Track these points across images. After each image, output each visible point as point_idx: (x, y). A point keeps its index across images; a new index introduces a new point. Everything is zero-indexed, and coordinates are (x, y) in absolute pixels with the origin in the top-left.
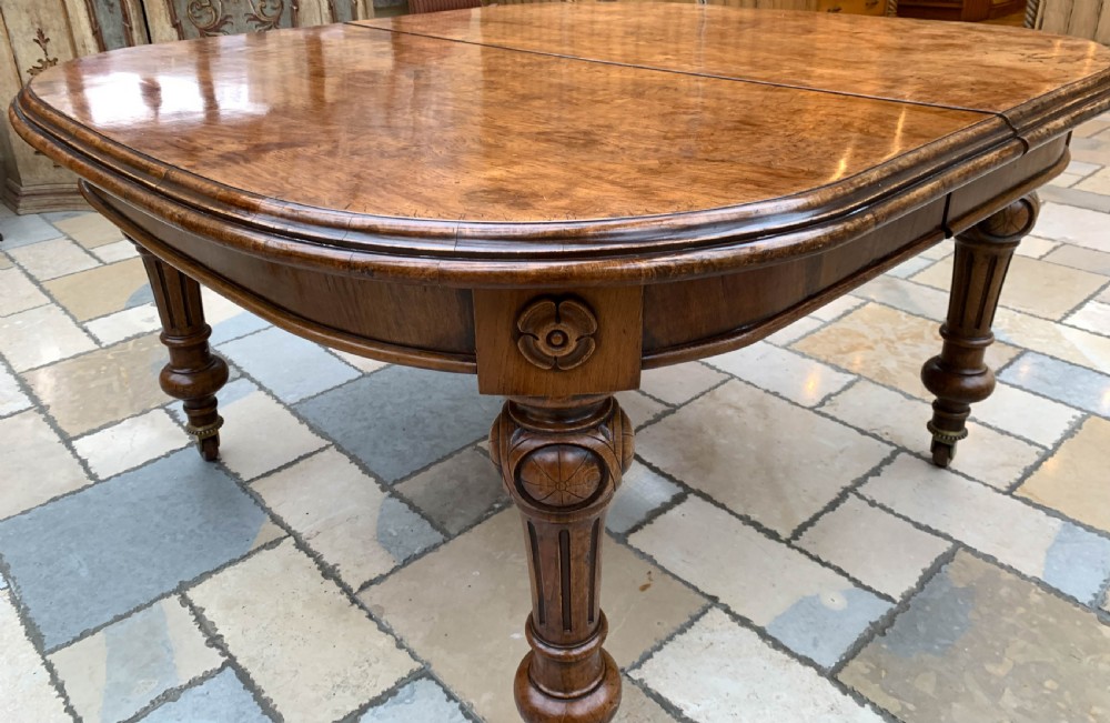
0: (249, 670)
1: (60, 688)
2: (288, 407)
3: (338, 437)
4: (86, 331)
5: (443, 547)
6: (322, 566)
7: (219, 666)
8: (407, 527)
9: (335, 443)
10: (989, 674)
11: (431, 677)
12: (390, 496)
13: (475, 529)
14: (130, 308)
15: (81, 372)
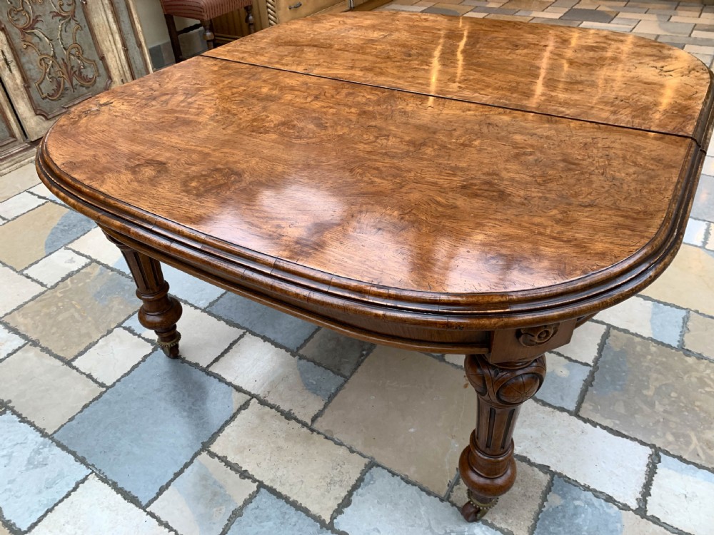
0: (274, 487)
1: (166, 525)
2: (204, 310)
3: (247, 325)
4: (28, 277)
5: (346, 385)
6: (282, 413)
7: (256, 489)
8: (319, 377)
9: (248, 330)
10: (646, 396)
11: (378, 465)
12: (300, 359)
13: (359, 369)
14: (50, 254)
15: (45, 310)
